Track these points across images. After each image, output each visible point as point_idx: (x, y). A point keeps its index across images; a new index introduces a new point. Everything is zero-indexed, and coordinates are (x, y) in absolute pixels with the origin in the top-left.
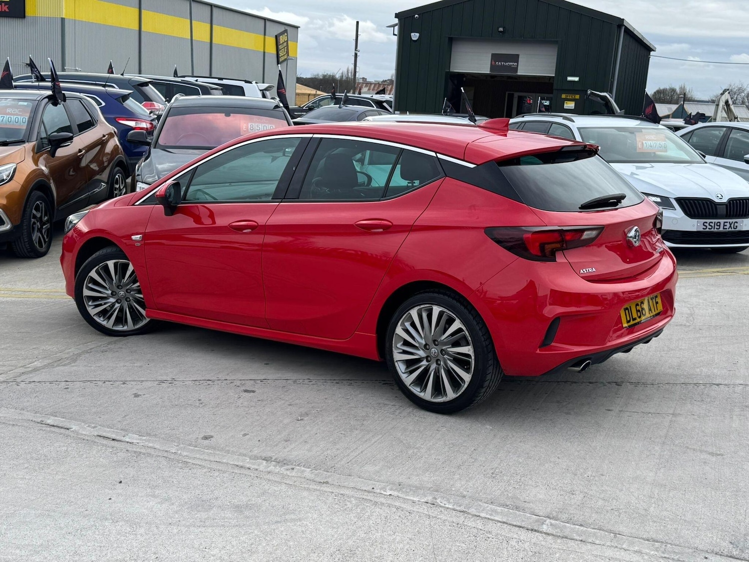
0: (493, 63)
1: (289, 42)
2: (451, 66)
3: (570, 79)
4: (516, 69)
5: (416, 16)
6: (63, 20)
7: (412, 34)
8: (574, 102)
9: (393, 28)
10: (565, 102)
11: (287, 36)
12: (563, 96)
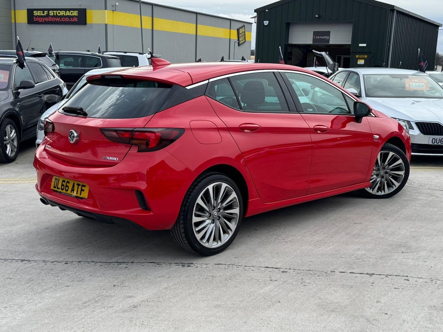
0: (314, 37)
1: (246, 32)
2: (289, 40)
3: (360, 45)
4: (328, 41)
5: (267, 10)
6: (106, 25)
7: (264, 22)
8: (364, 60)
9: (254, 19)
10: (358, 60)
11: (245, 29)
12: (357, 56)
